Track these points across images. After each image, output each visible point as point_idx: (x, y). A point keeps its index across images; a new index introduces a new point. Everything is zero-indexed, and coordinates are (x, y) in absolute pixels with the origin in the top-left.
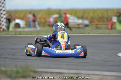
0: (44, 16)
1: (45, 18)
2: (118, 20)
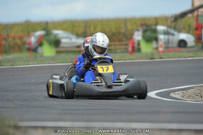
0: (21, 34)
1: (21, 38)
2: (143, 37)
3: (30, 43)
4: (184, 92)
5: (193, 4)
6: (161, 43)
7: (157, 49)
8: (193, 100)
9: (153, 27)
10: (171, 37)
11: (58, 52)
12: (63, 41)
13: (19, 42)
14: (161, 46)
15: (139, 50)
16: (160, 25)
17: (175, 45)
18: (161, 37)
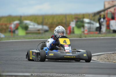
0: (6, 23)
1: (6, 25)
2: (76, 25)
3: (11, 28)
4: (98, 56)
5: (105, 7)
6: (86, 29)
7: (83, 32)
8: (103, 61)
9: (82, 19)
10: (92, 25)
11: (27, 33)
12: (30, 27)
13: (4, 27)
14: (86, 30)
15: (73, 32)
16: (85, 18)
17: (94, 30)
18: (86, 25)
